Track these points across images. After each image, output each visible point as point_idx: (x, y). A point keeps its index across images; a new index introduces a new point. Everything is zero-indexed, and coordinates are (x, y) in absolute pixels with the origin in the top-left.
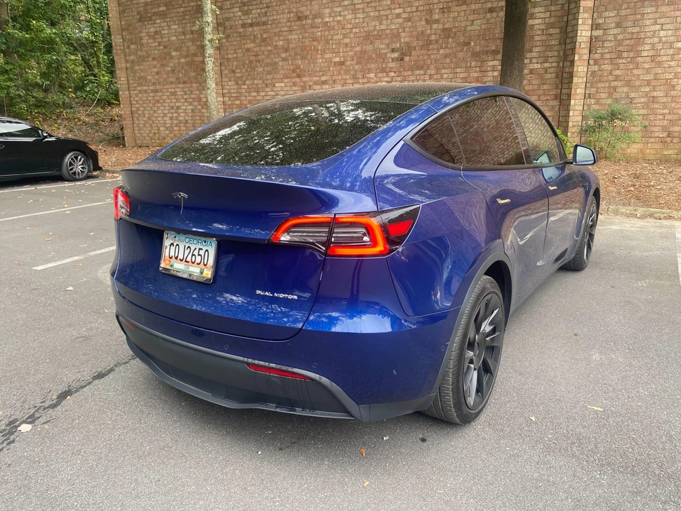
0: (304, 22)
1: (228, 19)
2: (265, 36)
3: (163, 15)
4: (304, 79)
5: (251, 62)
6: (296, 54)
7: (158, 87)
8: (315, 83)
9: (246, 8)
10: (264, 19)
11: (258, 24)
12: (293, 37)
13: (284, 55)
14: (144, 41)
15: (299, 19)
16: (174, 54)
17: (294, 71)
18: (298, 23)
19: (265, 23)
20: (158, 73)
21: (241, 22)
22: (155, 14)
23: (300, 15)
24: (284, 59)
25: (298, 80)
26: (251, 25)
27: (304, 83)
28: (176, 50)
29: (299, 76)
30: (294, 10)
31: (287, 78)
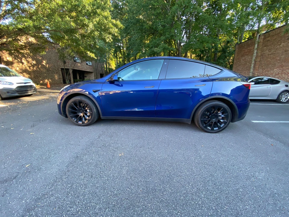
0: (287, 52)
1: (264, 54)
2: (274, 57)
3: (247, 55)
4: (284, 68)
5: (268, 64)
6: (283, 61)
7: (242, 71)
8: (287, 69)
9: (270, 50)
10: (274, 53)
11: (272, 54)
12: (283, 56)
13: (279, 62)
14: (241, 61)
15: (286, 51)
16: (248, 63)
17: (281, 66)
18: (285, 52)
19: (274, 54)
20: (242, 68)
21: (268, 54)
22: (246, 55)
23: (286, 50)
24: (278, 63)
25: (281, 68)
26: (271, 54)
27: (283, 69)
28: (248, 62)
29: (282, 67)
30: (285, 49)
31: (278, 68)
